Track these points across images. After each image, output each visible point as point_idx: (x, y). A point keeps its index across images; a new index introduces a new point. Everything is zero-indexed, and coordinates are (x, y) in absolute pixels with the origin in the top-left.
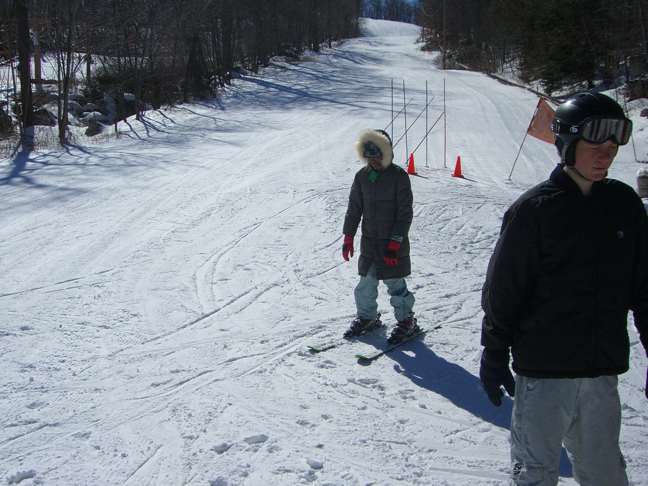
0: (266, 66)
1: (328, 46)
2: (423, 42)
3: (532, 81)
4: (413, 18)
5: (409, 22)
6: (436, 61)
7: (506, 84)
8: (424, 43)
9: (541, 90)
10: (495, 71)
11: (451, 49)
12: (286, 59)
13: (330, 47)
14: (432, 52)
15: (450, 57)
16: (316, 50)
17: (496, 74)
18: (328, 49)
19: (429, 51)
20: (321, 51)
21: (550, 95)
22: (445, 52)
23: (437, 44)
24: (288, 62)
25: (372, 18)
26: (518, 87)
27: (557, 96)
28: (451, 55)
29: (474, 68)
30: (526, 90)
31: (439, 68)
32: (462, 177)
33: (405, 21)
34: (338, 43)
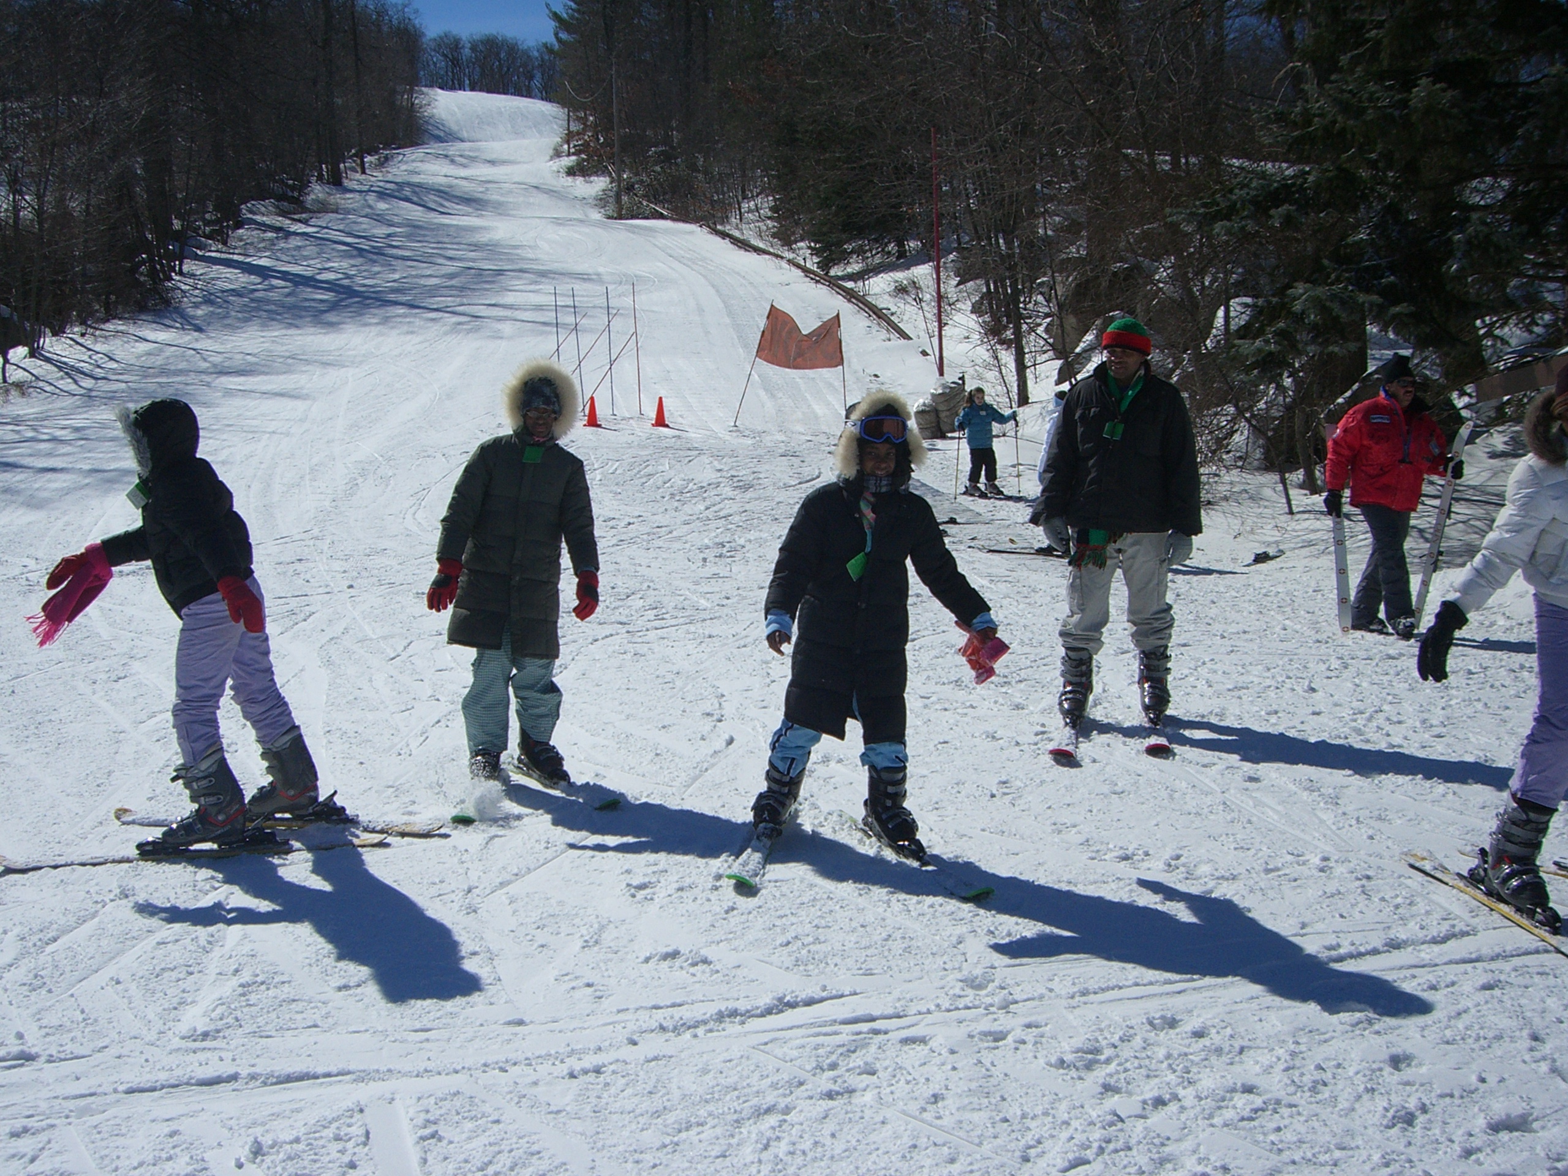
0: (239, 225)
1: (359, 170)
2: (569, 155)
3: (796, 242)
4: (537, 82)
5: (529, 95)
6: (601, 199)
7: (746, 250)
8: (574, 158)
9: (812, 263)
10: (725, 220)
11: (631, 170)
12: (277, 207)
13: (364, 172)
14: (592, 179)
15: (630, 188)
16: (336, 181)
17: (728, 227)
18: (358, 176)
19: (584, 176)
20: (346, 183)
21: (826, 274)
22: (620, 180)
23: (600, 162)
24: (284, 214)
25: (442, 88)
26: (767, 257)
27: (840, 274)
28: (633, 186)
29: (682, 215)
30: (784, 264)
31: (609, 218)
32: (667, 426)
33: (519, 92)
34: (379, 159)
